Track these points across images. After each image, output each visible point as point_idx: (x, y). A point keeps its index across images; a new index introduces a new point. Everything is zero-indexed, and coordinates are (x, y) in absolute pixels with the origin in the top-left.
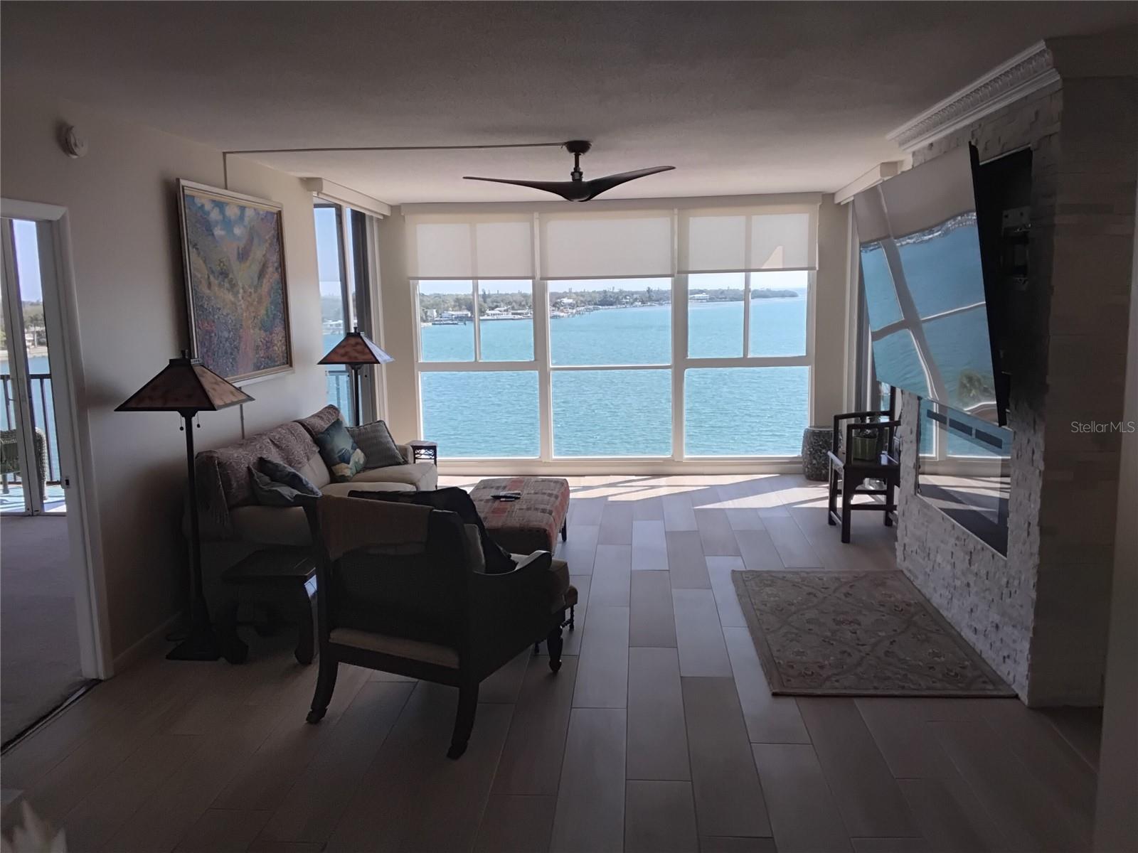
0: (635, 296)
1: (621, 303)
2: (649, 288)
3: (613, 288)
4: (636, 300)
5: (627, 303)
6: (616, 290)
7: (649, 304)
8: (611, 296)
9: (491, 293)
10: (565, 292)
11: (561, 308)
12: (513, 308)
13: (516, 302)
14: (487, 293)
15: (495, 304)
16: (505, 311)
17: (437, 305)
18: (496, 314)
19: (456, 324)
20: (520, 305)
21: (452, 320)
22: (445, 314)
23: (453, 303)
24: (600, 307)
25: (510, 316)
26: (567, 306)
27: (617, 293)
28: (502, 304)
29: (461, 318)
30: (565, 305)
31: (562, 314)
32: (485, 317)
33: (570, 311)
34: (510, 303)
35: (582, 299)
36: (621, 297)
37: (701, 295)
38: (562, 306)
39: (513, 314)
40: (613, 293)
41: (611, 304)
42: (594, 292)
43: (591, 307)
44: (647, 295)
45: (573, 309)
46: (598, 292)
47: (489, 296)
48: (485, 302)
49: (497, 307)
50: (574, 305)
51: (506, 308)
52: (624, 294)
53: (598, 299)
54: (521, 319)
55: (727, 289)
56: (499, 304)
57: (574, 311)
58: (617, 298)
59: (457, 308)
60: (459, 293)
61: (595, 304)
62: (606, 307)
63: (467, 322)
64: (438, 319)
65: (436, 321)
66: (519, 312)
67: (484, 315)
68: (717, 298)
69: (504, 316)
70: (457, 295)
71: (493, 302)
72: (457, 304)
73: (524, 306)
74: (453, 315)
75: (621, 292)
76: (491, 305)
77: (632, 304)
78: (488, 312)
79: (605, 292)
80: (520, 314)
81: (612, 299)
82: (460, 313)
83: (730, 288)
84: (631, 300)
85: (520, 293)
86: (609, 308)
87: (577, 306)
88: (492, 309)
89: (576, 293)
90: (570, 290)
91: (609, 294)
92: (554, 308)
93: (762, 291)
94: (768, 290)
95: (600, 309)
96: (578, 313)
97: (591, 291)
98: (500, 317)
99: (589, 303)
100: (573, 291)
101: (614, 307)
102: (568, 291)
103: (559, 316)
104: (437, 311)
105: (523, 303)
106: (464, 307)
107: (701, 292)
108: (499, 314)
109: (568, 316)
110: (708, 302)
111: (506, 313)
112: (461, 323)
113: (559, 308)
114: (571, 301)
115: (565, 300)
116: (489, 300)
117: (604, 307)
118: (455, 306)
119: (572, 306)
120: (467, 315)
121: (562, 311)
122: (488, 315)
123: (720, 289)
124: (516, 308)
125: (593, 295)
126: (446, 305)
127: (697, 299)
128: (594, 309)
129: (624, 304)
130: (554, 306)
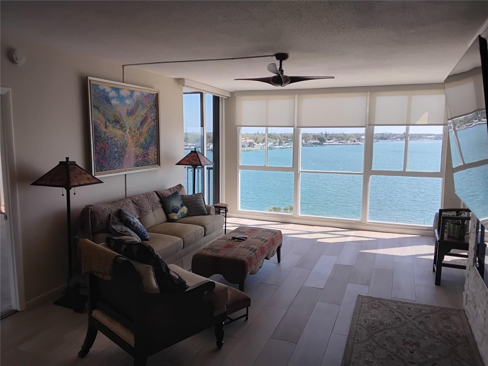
0: (397, 136)
1: (390, 139)
3: (387, 132)
4: (398, 138)
5: (393, 139)
6: (388, 133)
8: (385, 136)
9: (329, 133)
11: (361, 140)
12: (339, 140)
13: (340, 137)
14: (327, 133)
15: (331, 138)
16: (335, 141)
17: (305, 138)
18: (331, 142)
19: (313, 146)
20: (342, 138)
21: (311, 144)
22: (309, 142)
23: (312, 137)
24: (380, 140)
25: (337, 143)
27: (388, 134)
28: (334, 138)
29: (315, 144)
31: (361, 143)
32: (326, 143)
34: (337, 138)
36: (390, 136)
38: (361, 139)
39: (338, 142)
41: (386, 139)
42: (377, 134)
46: (379, 134)
47: (328, 134)
48: (326, 137)
49: (331, 139)
51: (335, 140)
52: (392, 135)
56: (332, 138)
58: (389, 137)
59: (314, 139)
60: (315, 133)
61: (378, 139)
62: (383, 140)
63: (317, 145)
64: (305, 144)
65: (304, 144)
66: (341, 141)
67: (325, 143)
68: (439, 138)
69: (335, 143)
70: (314, 134)
71: (330, 137)
72: (314, 138)
73: (344, 139)
74: (311, 142)
75: (391, 134)
76: (329, 138)
77: (396, 139)
78: (327, 141)
79: (383, 134)
80: (342, 142)
81: (386, 137)
82: (315, 141)
85: (343, 134)
88: (329, 140)
91: (385, 135)
92: (357, 140)
98: (332, 143)
101: (387, 140)
104: (305, 141)
105: (343, 138)
106: (317, 139)
107: (432, 135)
108: (332, 142)
111: (335, 142)
112: (315, 146)
113: (360, 140)
116: (328, 136)
117: (382, 141)
118: (313, 139)
120: (318, 142)
121: (361, 142)
122: (327, 143)
124: (340, 139)
125: (377, 135)
126: (309, 138)
127: (429, 138)
128: (377, 141)
129: (392, 139)
130: (358, 139)
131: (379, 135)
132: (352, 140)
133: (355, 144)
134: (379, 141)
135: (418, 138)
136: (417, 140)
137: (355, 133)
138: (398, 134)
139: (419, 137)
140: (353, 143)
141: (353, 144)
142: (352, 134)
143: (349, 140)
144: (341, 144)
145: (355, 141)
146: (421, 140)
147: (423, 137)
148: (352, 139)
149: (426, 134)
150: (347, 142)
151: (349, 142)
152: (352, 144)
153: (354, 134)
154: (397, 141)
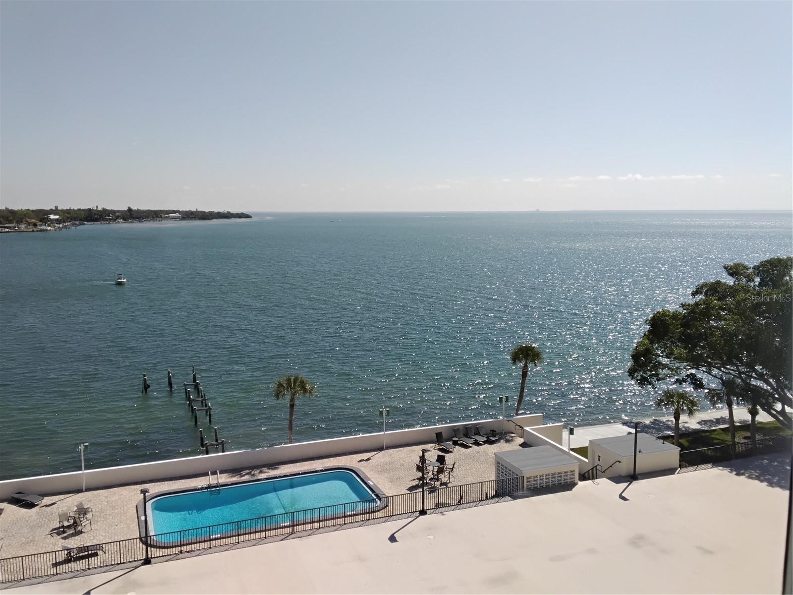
0: (117, 214)
1: (104, 220)
2: (129, 208)
3: (97, 207)
4: (118, 217)
5: (110, 219)
6: (100, 208)
7: (130, 221)
8: (96, 214)
10: (51, 210)
11: (48, 223)
20: (6, 219)
24: (86, 223)
26: (54, 221)
27: (100, 211)
30: (52, 220)
31: (49, 228)
33: (57, 225)
35: (68, 215)
36: (104, 215)
37: (175, 215)
38: (49, 221)
40: (97, 211)
41: (96, 220)
43: (77, 223)
44: (128, 214)
45: (60, 224)
50: (61, 220)
52: (107, 213)
53: (83, 215)
54: (7, 232)
55: (195, 210)
57: (61, 226)
58: (101, 216)
61: (81, 220)
62: (91, 223)
66: (7, 225)
68: (189, 217)
73: (11, 220)
75: (104, 210)
77: (115, 220)
79: (90, 210)
81: (97, 216)
83: (198, 210)
84: (114, 217)
85: (7, 209)
86: (94, 224)
87: (64, 222)
89: (62, 210)
90: (56, 207)
91: (93, 212)
92: (41, 223)
93: (224, 213)
94: (228, 213)
95: (85, 224)
96: (65, 227)
97: (76, 209)
99: (75, 219)
100: (60, 208)
101: (99, 223)
102: (54, 209)
103: (47, 230)
105: (10, 218)
107: (174, 212)
109: (55, 230)
110: (180, 220)
113: (46, 223)
114: (57, 217)
115: (52, 217)
117: (89, 223)
119: (58, 221)
121: (49, 226)
123: (190, 211)
127: (172, 218)
128: (80, 224)
129: (108, 221)
130: (41, 221)
131: (83, 213)
132: (29, 223)
133: (37, 231)
134: (84, 224)
135: (153, 218)
136: (152, 221)
137: (34, 209)
138: (118, 211)
139: (155, 216)
140: (31, 228)
141: (33, 231)
142: (29, 210)
143: (22, 222)
144: (7, 230)
145: (35, 225)
146: (160, 220)
147: (161, 216)
148: (29, 220)
149: (167, 211)
150: (20, 226)
151: (23, 226)
152: (31, 230)
153: (33, 211)
154: (117, 223)
